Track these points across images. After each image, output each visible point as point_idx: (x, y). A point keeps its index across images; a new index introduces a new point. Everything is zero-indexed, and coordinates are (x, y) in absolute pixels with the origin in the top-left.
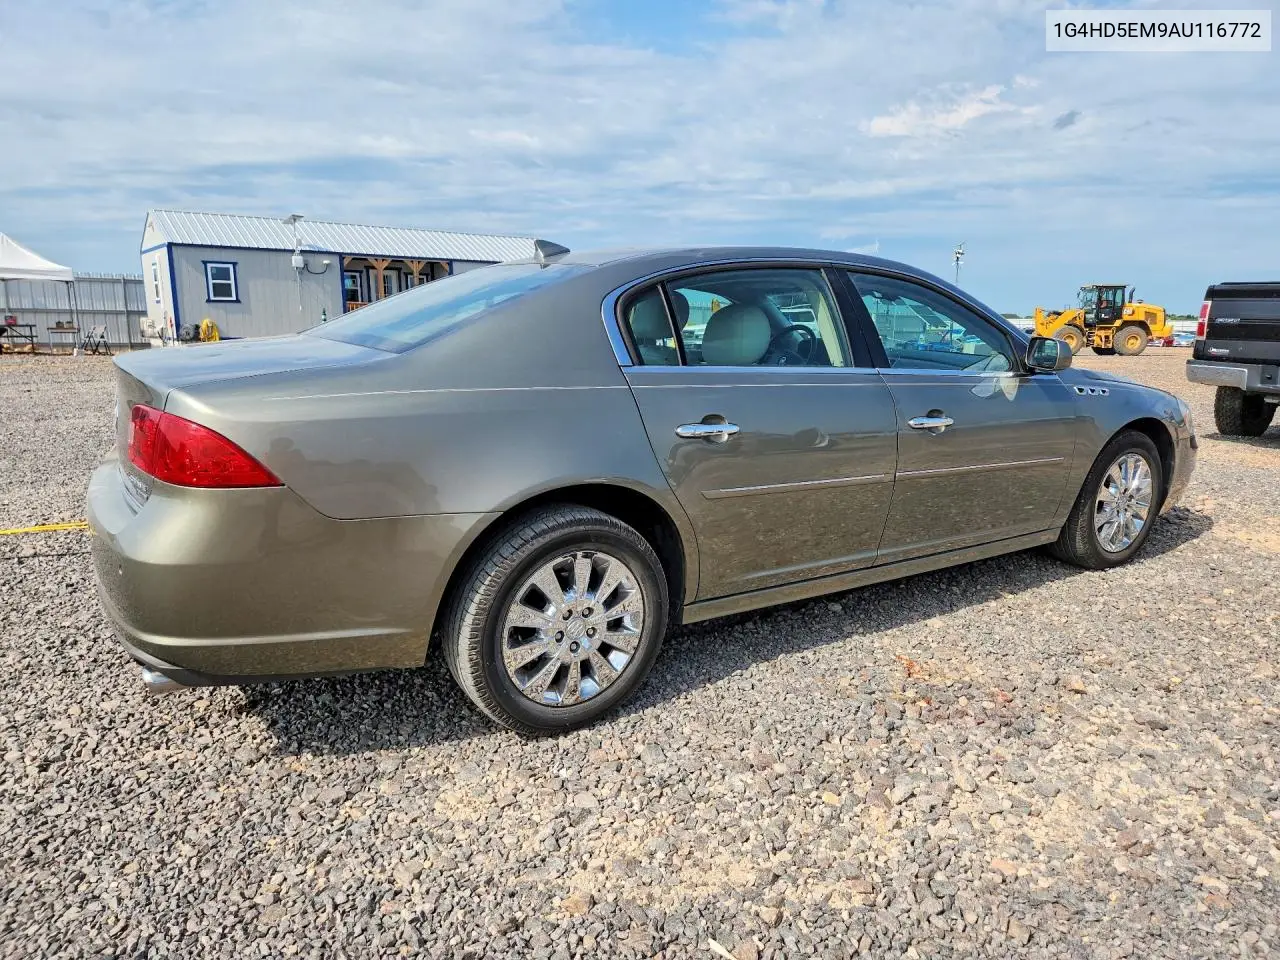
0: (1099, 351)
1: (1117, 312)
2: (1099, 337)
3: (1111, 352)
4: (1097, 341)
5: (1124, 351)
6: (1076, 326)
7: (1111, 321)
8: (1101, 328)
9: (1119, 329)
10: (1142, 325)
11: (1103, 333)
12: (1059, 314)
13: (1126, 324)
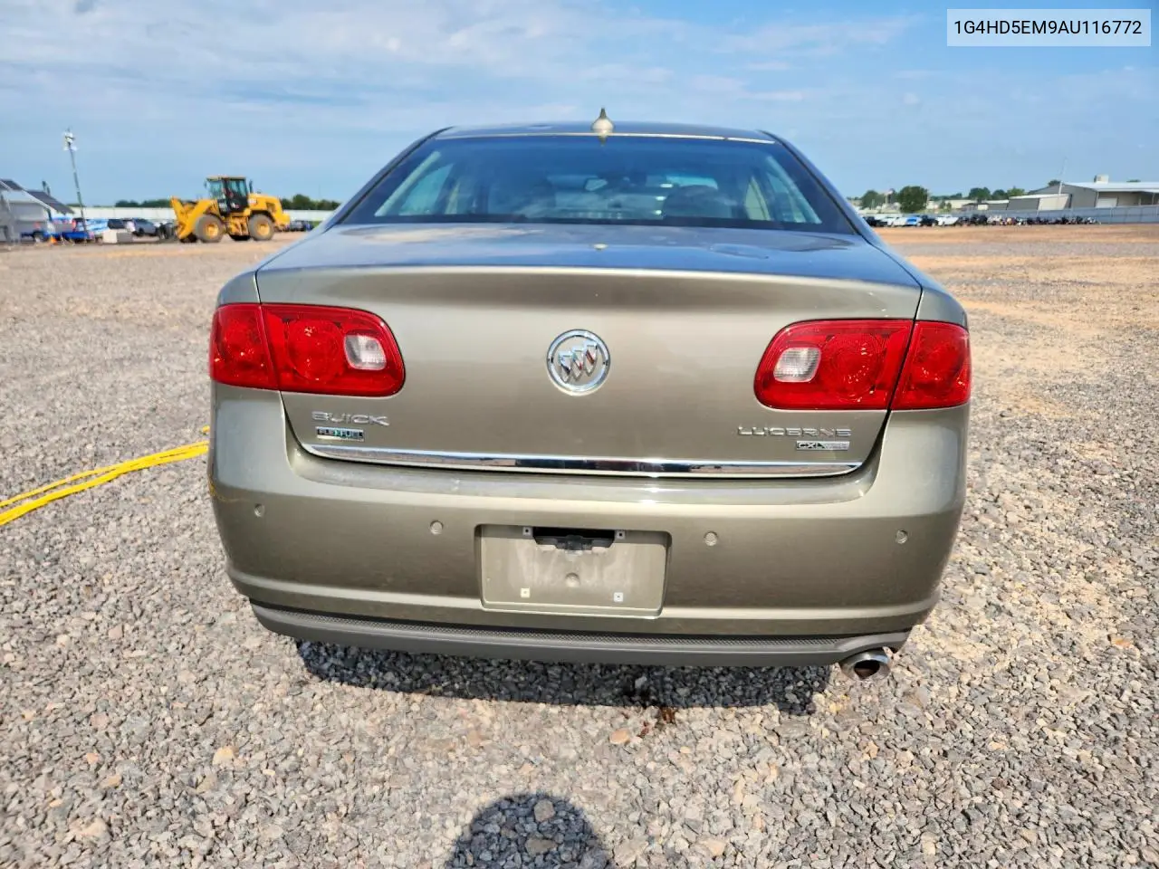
0: (237, 238)
1: (243, 203)
2: (235, 224)
3: (245, 238)
4: (234, 230)
5: (257, 236)
6: (213, 214)
7: (241, 210)
8: (234, 217)
9: (250, 217)
10: (266, 213)
11: (238, 221)
12: (194, 204)
13: (255, 213)
